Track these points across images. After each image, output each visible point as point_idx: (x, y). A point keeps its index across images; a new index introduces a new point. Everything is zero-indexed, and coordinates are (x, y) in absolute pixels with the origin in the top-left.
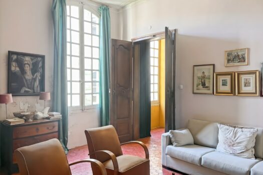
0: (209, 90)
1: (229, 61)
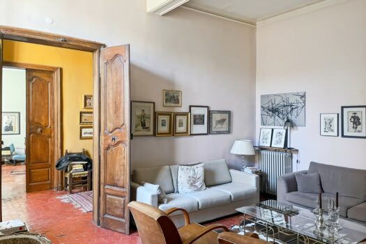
0: (149, 131)
1: (167, 100)
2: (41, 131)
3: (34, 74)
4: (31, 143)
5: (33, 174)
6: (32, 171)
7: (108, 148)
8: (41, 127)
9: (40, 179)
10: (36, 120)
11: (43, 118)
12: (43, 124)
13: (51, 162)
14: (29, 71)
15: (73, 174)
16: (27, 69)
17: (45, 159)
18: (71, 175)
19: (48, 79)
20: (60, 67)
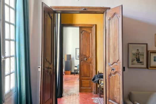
0: (143, 64)
2: (86, 60)
3: (83, 29)
4: (82, 66)
5: (82, 83)
6: (82, 81)
7: (110, 75)
8: (86, 58)
9: (86, 85)
10: (84, 54)
11: (87, 52)
12: (87, 56)
13: (91, 77)
14: (81, 28)
15: (101, 86)
16: (80, 27)
17: (88, 75)
18: (100, 86)
19: (90, 31)
20: (95, 24)
